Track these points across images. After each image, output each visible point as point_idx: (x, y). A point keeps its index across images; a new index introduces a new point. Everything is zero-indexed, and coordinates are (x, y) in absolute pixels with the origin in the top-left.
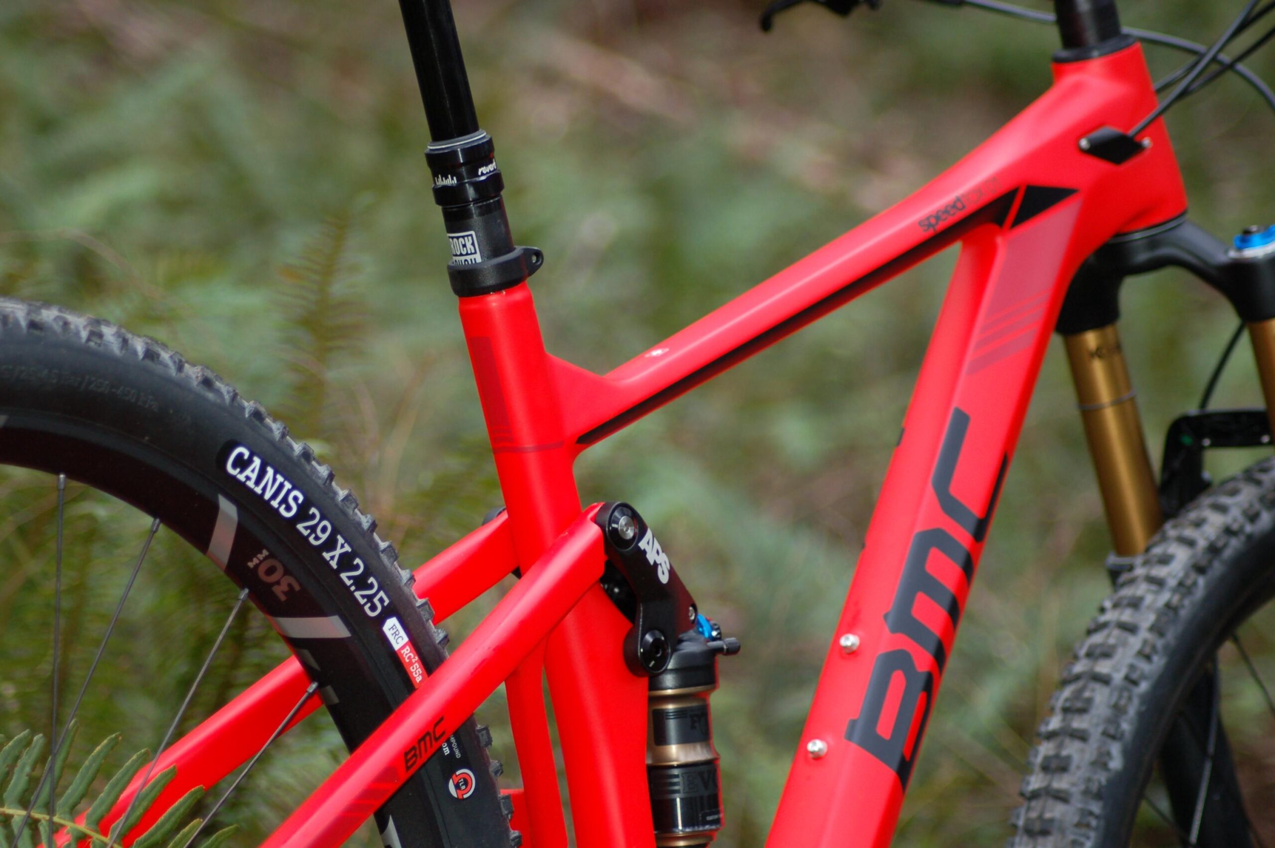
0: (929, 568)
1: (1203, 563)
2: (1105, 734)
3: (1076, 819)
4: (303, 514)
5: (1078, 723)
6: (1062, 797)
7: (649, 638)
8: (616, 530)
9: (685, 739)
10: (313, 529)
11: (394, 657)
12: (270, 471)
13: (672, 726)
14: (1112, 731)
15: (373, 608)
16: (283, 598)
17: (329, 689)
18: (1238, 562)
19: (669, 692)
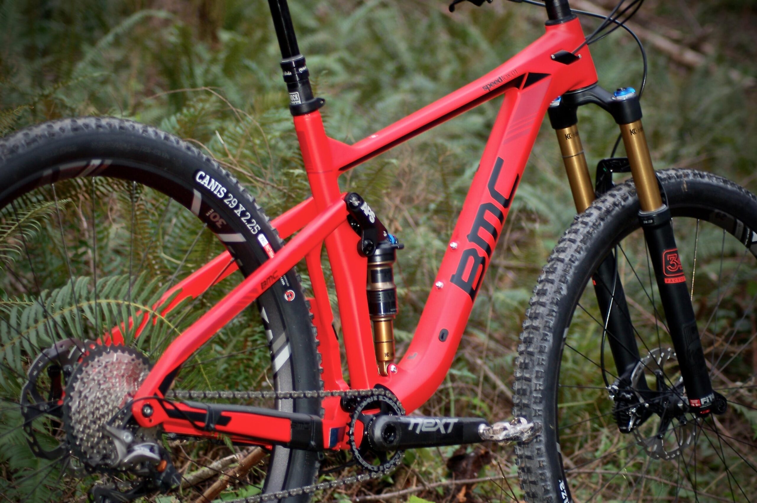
0: (485, 218)
1: (603, 216)
2: (560, 281)
3: (548, 313)
4: (226, 196)
5: (551, 277)
6: (543, 305)
7: (366, 242)
8: (351, 203)
9: (384, 280)
10: (230, 202)
11: (263, 249)
12: (213, 181)
13: (379, 276)
14: (563, 280)
15: (254, 231)
16: (220, 227)
17: (239, 260)
18: (618, 216)
19: (378, 263)
